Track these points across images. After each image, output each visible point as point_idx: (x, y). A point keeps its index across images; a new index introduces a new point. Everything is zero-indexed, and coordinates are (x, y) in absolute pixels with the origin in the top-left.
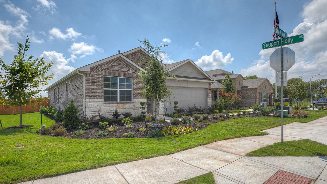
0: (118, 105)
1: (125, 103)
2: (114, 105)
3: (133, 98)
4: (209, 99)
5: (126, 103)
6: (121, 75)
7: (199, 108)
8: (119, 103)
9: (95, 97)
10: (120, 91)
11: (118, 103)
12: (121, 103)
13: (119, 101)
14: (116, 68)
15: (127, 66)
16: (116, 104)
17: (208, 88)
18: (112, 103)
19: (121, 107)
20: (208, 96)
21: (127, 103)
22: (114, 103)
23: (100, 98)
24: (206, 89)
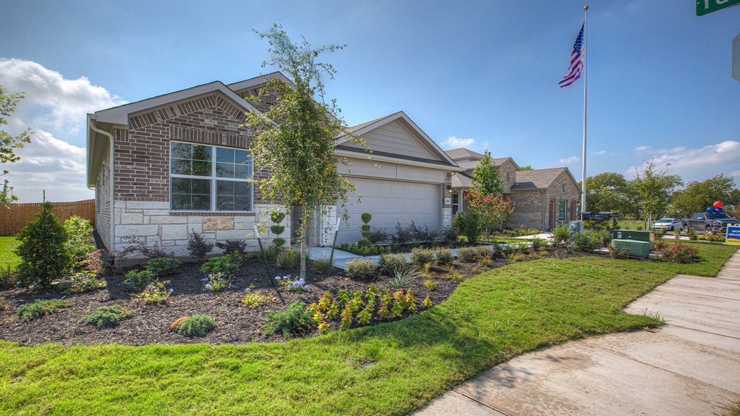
0: (210, 220)
1: (231, 214)
2: (200, 218)
3: (255, 203)
4: (445, 209)
5: (235, 214)
6: (221, 141)
7: (423, 230)
8: (214, 214)
9: (144, 195)
10: (218, 181)
11: (210, 214)
12: (221, 214)
13: (214, 209)
14: (207, 121)
15: (237, 118)
16: (205, 218)
17: (443, 184)
18: (195, 214)
19: (220, 227)
20: (443, 203)
21: (238, 214)
22: (199, 214)
23: (160, 200)
24: (438, 185)
